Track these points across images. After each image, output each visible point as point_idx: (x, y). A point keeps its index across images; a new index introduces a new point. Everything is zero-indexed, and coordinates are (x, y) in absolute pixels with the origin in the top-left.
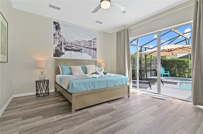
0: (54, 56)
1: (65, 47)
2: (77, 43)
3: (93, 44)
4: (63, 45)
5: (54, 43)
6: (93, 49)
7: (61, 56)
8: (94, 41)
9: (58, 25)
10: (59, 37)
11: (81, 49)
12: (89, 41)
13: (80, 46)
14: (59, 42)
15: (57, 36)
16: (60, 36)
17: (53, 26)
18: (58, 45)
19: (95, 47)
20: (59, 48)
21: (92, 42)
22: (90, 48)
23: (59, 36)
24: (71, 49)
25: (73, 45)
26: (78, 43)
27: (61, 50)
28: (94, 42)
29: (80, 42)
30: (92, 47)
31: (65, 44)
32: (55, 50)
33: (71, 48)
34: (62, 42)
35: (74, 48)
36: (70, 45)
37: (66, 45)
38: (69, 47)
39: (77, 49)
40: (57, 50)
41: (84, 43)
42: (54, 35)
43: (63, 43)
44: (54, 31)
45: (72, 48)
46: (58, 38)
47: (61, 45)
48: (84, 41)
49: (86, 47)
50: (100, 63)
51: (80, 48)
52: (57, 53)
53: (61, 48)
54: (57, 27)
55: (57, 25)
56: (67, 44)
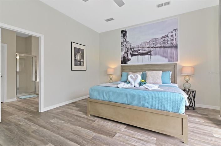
0: (122, 63)
1: (131, 52)
2: (144, 45)
3: (169, 39)
4: (129, 51)
5: (122, 51)
6: (170, 47)
7: (127, 63)
8: (173, 34)
9: (125, 32)
10: (126, 44)
11: (150, 51)
12: (163, 37)
13: (149, 47)
14: (126, 49)
15: (125, 43)
16: (127, 42)
17: (121, 35)
18: (125, 52)
19: (174, 43)
20: (126, 55)
21: (167, 37)
22: (164, 47)
23: (126, 43)
24: (137, 53)
25: (139, 49)
26: (146, 45)
27: (128, 56)
28: (172, 36)
29: (148, 43)
30: (169, 44)
31: (131, 49)
32: (122, 57)
33: (137, 52)
34: (128, 48)
35: (141, 52)
36: (137, 49)
37: (133, 50)
38: (135, 51)
39: (145, 52)
40: (124, 57)
41: (154, 42)
42: (122, 43)
43: (129, 48)
44: (121, 39)
45: (139, 52)
46: (125, 45)
47: (127, 51)
48: (155, 39)
49: (157, 47)
50: (183, 67)
51: (148, 50)
52: (125, 60)
53: (128, 54)
54: (124, 34)
55: (124, 33)
56: (133, 48)
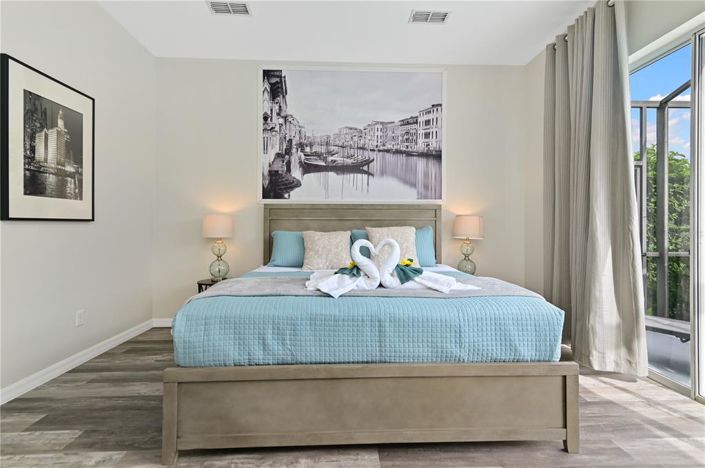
0: (265, 196)
1: (303, 157)
2: (348, 138)
3: (421, 132)
4: (294, 150)
5: (265, 148)
6: (422, 155)
7: (286, 196)
8: (430, 117)
9: (278, 80)
10: (281, 125)
11: (368, 162)
12: (405, 123)
13: (363, 148)
14: (281, 144)
15: (277, 121)
16: (285, 118)
17: (260, 86)
18: (278, 155)
19: (434, 145)
20: (280, 167)
21: (416, 123)
22: (409, 154)
23: (281, 121)
24: (323, 164)
25: (332, 148)
26: (355, 139)
27: (289, 170)
28: (428, 122)
29: (361, 134)
30: (420, 146)
31: (301, 146)
32: (266, 173)
33: (325, 160)
34: (290, 141)
35: (338, 159)
36: (323, 150)
37: (308, 150)
38: (319, 155)
39: (349, 161)
40: (273, 174)
41: (380, 134)
42: (265, 118)
43: (294, 143)
44: (263, 104)
45: (330, 158)
46: (277, 128)
47: (288, 151)
48: (381, 123)
49: (388, 151)
50: (458, 216)
51: (360, 156)
52: (277, 185)
53: (289, 164)
54: (275, 84)
55: (274, 80)
56: (311, 145)
